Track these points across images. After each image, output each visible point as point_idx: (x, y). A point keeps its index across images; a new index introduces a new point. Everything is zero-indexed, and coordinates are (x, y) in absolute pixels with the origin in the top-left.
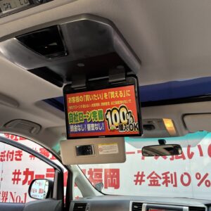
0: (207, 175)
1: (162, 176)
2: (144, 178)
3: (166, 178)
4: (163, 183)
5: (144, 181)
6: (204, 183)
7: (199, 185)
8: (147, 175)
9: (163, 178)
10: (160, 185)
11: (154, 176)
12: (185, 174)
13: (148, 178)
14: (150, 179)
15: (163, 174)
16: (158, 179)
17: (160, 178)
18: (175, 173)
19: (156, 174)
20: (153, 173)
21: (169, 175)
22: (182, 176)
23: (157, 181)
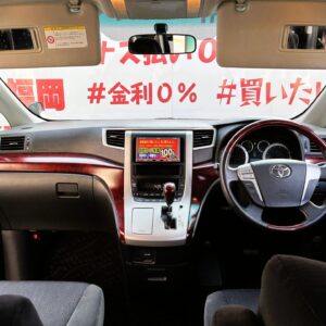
0: (193, 85)
1: (130, 90)
2: (103, 93)
3: (138, 91)
4: (133, 100)
5: (104, 97)
6: (188, 97)
7: (181, 100)
8: (108, 89)
9: (133, 92)
10: (127, 103)
11: (119, 89)
12: (166, 85)
13: (109, 93)
14: (112, 94)
15: (132, 87)
16: (125, 93)
17: (129, 92)
18: (150, 85)
19: (122, 87)
20: (118, 84)
21: (141, 88)
22: (160, 89)
23: (124, 97)
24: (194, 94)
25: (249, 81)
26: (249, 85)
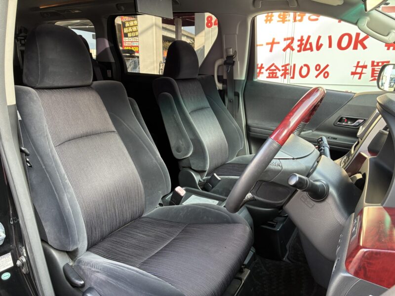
0: (327, 66)
1: (281, 68)
2: (263, 70)
3: (286, 70)
4: (282, 76)
5: (262, 73)
6: (322, 74)
7: (317, 76)
8: (266, 68)
9: (283, 70)
10: (278, 77)
11: (273, 68)
12: (306, 65)
13: (267, 70)
14: (268, 71)
15: (282, 66)
16: (277, 71)
17: (279, 70)
18: (294, 65)
19: (275, 66)
20: (273, 64)
21: (288, 67)
22: (301, 68)
23: (276, 73)
24: (327, 73)
25: (378, 63)
26: (378, 65)
